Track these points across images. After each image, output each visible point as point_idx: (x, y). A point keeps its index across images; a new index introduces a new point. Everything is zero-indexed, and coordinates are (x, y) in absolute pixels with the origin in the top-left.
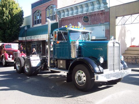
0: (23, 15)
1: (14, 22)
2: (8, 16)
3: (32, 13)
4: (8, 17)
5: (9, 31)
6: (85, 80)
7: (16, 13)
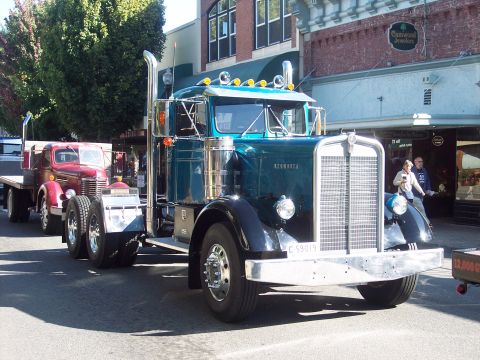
0: (160, 22)
1: (122, 51)
2: (99, 27)
3: (202, 10)
4: (96, 30)
5: (102, 91)
6: (226, 280)
7: (132, 15)
